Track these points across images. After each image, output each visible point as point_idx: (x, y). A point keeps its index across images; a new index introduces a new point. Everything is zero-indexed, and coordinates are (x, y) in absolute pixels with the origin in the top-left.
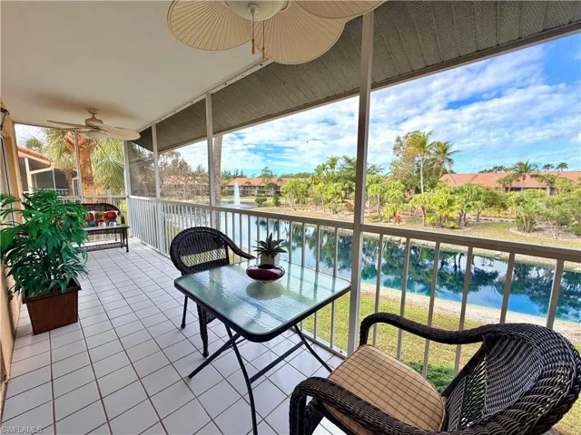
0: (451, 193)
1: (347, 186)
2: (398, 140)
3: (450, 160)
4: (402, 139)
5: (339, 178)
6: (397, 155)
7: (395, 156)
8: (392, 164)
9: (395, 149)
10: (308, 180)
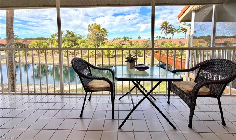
0: (110, 46)
1: (70, 44)
2: (89, 26)
3: (107, 35)
4: (91, 26)
5: (65, 40)
6: (90, 32)
7: (89, 32)
8: (88, 35)
9: (88, 29)
10: (47, 41)
